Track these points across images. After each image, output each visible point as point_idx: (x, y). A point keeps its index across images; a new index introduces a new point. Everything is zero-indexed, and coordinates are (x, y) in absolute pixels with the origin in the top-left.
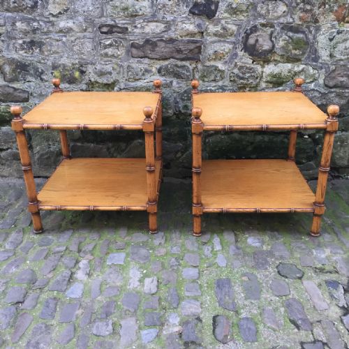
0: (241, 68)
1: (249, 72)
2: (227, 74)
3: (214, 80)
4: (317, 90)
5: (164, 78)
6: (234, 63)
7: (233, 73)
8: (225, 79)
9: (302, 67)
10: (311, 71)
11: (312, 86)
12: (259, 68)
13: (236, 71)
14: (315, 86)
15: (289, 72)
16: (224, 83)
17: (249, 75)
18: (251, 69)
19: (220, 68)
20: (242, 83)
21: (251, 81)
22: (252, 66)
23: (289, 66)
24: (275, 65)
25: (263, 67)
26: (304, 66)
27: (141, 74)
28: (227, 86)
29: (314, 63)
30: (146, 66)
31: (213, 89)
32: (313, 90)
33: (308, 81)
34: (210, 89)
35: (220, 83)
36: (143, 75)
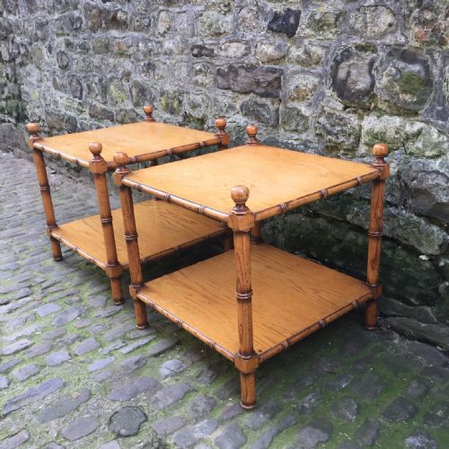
0: (330, 116)
1: (339, 125)
2: (311, 122)
3: (296, 131)
4: (442, 174)
5: (245, 119)
6: (320, 107)
7: (318, 122)
8: (309, 131)
9: (418, 126)
10: (435, 136)
11: (436, 165)
12: (353, 120)
13: (322, 120)
14: (442, 165)
15: (397, 133)
16: (308, 136)
17: (340, 129)
18: (341, 120)
19: (303, 113)
20: (330, 141)
21: (342, 139)
22: (343, 115)
23: (397, 121)
24: (379, 117)
25: (361, 118)
26: (422, 125)
27: (225, 109)
28: (310, 142)
29: (440, 122)
30: (230, 101)
31: (295, 143)
32: (437, 172)
33: (428, 153)
34: (292, 143)
35: (304, 136)
36: (227, 111)
